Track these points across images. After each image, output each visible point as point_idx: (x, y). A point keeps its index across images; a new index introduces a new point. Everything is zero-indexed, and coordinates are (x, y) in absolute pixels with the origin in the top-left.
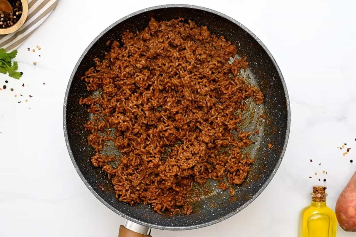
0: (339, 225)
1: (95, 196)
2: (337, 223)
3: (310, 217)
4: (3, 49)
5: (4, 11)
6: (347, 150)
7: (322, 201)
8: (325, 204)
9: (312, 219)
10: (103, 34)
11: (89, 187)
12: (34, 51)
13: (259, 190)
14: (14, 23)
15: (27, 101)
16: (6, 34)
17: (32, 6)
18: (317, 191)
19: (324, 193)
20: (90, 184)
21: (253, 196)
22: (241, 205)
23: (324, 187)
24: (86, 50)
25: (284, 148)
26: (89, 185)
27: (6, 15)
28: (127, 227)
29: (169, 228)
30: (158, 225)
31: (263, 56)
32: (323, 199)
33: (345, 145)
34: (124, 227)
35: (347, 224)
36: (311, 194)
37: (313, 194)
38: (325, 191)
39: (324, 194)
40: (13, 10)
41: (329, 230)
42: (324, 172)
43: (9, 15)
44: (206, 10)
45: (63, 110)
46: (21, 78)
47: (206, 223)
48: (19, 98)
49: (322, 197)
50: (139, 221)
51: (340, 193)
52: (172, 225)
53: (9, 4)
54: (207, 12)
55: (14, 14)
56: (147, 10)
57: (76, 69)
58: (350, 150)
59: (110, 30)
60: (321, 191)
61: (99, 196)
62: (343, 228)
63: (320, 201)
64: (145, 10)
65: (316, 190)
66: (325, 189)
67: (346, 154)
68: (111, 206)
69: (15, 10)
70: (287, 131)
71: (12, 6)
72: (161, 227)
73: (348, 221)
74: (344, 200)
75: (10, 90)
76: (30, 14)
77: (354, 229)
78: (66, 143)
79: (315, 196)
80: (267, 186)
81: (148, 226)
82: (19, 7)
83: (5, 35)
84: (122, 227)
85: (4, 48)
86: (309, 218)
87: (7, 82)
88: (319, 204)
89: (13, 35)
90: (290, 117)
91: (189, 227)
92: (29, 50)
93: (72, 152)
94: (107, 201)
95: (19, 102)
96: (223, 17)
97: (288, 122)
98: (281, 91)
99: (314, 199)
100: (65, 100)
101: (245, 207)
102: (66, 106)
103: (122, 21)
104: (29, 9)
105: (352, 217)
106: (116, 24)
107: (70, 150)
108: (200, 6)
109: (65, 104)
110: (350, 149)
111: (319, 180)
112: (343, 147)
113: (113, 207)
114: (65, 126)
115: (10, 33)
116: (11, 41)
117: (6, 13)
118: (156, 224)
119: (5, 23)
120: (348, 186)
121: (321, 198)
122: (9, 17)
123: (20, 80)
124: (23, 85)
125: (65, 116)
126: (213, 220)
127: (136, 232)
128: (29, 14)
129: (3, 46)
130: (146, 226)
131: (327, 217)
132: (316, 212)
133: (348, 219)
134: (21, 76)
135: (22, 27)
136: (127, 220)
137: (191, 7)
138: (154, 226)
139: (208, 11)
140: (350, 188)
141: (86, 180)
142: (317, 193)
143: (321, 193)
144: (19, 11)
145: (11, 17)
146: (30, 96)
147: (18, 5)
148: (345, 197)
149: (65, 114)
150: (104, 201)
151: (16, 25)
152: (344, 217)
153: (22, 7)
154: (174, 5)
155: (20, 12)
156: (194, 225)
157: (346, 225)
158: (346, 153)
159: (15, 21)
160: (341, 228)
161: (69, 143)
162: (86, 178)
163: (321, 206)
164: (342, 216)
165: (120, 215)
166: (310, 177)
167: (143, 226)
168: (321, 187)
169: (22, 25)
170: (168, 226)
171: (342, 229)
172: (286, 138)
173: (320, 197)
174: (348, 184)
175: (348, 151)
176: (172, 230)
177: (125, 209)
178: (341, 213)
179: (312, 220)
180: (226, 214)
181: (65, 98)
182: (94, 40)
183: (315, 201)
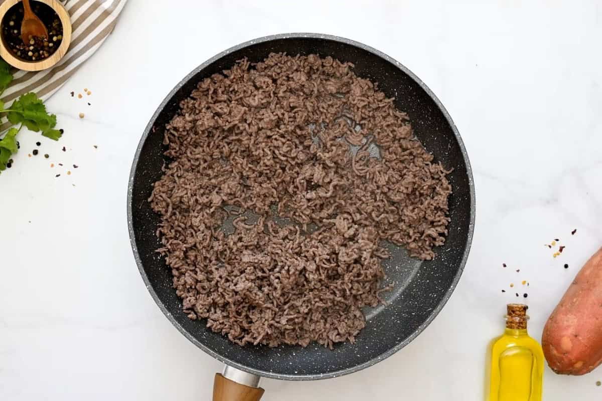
0: (547, 364)
1: (178, 329)
2: (544, 362)
3: (504, 351)
4: (32, 93)
5: (35, 34)
6: (559, 249)
7: (522, 327)
8: (526, 332)
9: (506, 354)
10: (187, 80)
11: (168, 314)
12: (80, 96)
13: (427, 317)
14: (51, 53)
15: (69, 173)
16: (37, 70)
17: (78, 27)
18: (514, 312)
19: (525, 315)
20: (169, 310)
21: (420, 327)
22: (400, 341)
23: (524, 306)
24: (161, 104)
25: (465, 253)
26: (168, 312)
27: (37, 42)
28: (227, 377)
29: (291, 376)
30: (273, 372)
31: (433, 111)
32: (522, 325)
33: (556, 241)
34: (223, 376)
35: (559, 362)
36: (505, 317)
37: (508, 316)
38: (525, 312)
39: (524, 317)
40: (49, 33)
41: (533, 372)
42: (524, 283)
43: (42, 41)
44: (344, 41)
45: (128, 197)
46: (60, 139)
47: (348, 369)
48: (58, 170)
49: (522, 320)
50: (245, 367)
51: (549, 315)
52: (296, 372)
53: (43, 25)
54: (346, 45)
55: (50, 40)
56: (255, 43)
57: (147, 134)
58: (564, 249)
59: (199, 73)
60: (520, 312)
61: (183, 329)
62: (553, 369)
63: (518, 328)
64: (252, 42)
65: (511, 310)
66: (525, 308)
67: (557, 256)
68: (202, 345)
69: (51, 33)
70: (470, 226)
71: (47, 27)
72: (279, 375)
73: (562, 359)
74: (555, 325)
75: (44, 156)
76: (75, 40)
77: (569, 371)
78: (133, 248)
79: (511, 320)
80: (440, 311)
81: (259, 374)
82: (58, 29)
83: (36, 73)
84: (219, 375)
85: (35, 92)
86: (501, 354)
87: (39, 144)
88: (517, 332)
89: (48, 72)
90: (475, 205)
91: (322, 375)
92: (73, 96)
93: (142, 261)
94: (196, 337)
95: (57, 176)
96: (370, 53)
97: (471, 212)
98: (460, 165)
99: (510, 325)
100: (129, 181)
101: (407, 344)
102: (131, 190)
103: (217, 59)
104: (73, 31)
105: (567, 352)
106: (208, 64)
107: (138, 259)
108: (336, 35)
109: (130, 187)
110: (564, 247)
111: (517, 295)
112: (552, 244)
113: (204, 345)
114: (130, 222)
115: (44, 68)
116: (46, 81)
117: (37, 38)
118: (271, 371)
119: (36, 54)
120: (561, 304)
121: (520, 323)
122: (42, 44)
123: (59, 141)
124: (64, 149)
125: (130, 206)
126: (359, 364)
127: (240, 384)
128: (73, 40)
129: (33, 88)
130: (255, 375)
131: (528, 352)
132: (512, 345)
133: (562, 355)
134: (61, 136)
135: (61, 60)
136: (226, 365)
137: (322, 37)
138: (267, 373)
139: (348, 43)
140: (564, 308)
141: (163, 305)
142: (514, 315)
143: (520, 315)
144: (57, 35)
145: (46, 44)
146: (75, 167)
147: (56, 27)
148: (555, 322)
149: (131, 203)
150: (191, 336)
151: (53, 57)
152: (555, 352)
153: (62, 29)
154: (296, 34)
155: (59, 37)
156: (329, 372)
157: (559, 364)
158: (558, 254)
159: (52, 50)
160: (550, 369)
161: (136, 248)
162: (163, 301)
163: (520, 335)
164: (552, 350)
165: (215, 358)
166: (503, 291)
167: (251, 374)
168: (520, 306)
169: (62, 57)
170: (289, 374)
171: (552, 371)
172: (469, 237)
173: (517, 321)
174: (561, 302)
175: (561, 250)
176: (296, 380)
177: (223, 348)
178: (551, 346)
179: (506, 356)
180: (379, 355)
181: (130, 178)
182: (174, 89)
183: (511, 327)
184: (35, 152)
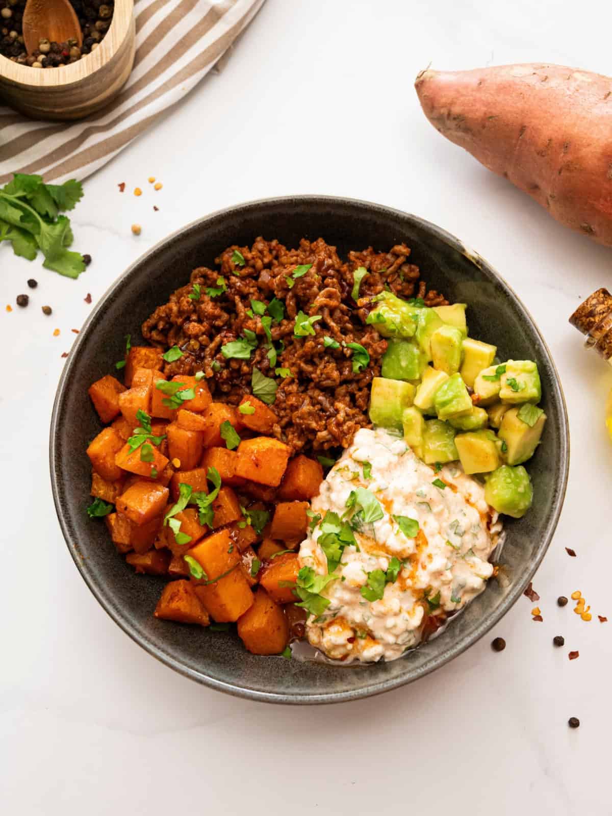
12: (138, 192)
46: (82, 276)
75: (41, 310)
87: (32, 283)
92: (122, 190)
123: (78, 281)
134: (84, 270)
184: (23, 301)
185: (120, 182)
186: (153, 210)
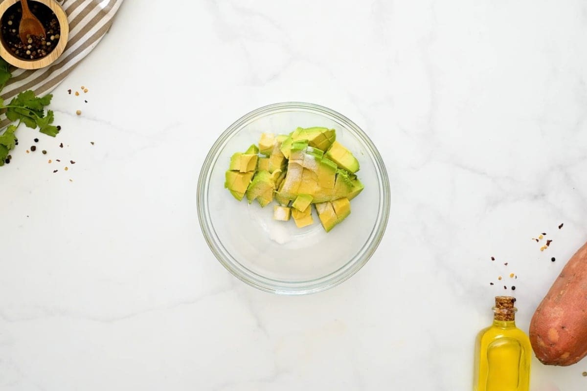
0: (535, 355)
2: (531, 353)
3: (492, 343)
4: (30, 91)
5: (33, 34)
7: (510, 319)
8: (514, 323)
9: (495, 346)
12: (77, 94)
14: (48, 52)
15: (66, 169)
16: (35, 68)
17: (74, 27)
18: (502, 304)
19: (513, 307)
23: (512, 298)
27: (35, 41)
32: (510, 316)
33: (543, 235)
36: (493, 309)
37: (496, 308)
40: (46, 32)
41: (520, 362)
42: (512, 276)
43: (40, 40)
46: (57, 135)
49: (510, 313)
53: (40, 24)
55: (48, 39)
60: (508, 304)
63: (507, 319)
65: (499, 303)
66: (513, 301)
69: (49, 33)
71: (45, 27)
73: (549, 350)
74: (543, 317)
75: (42, 152)
77: (556, 362)
79: (499, 313)
82: (55, 29)
83: (34, 71)
85: (33, 90)
86: (490, 345)
87: (36, 140)
88: (504, 324)
89: (45, 70)
92: (70, 93)
95: (55, 172)
99: (498, 316)
104: (70, 31)
105: (554, 344)
110: (551, 241)
111: (506, 288)
112: (540, 238)
115: (42, 67)
116: (43, 79)
117: (35, 37)
119: (34, 53)
120: (548, 296)
122: (39, 43)
123: (56, 138)
124: (61, 146)
128: (70, 39)
129: (31, 86)
131: (516, 343)
132: (500, 336)
133: (549, 347)
134: (58, 132)
135: (59, 58)
140: (550, 301)
142: (502, 307)
143: (508, 307)
144: (54, 35)
145: (43, 43)
146: (72, 162)
147: (54, 26)
148: (543, 314)
152: (542, 343)
153: (60, 28)
155: (57, 36)
157: (546, 355)
158: (546, 248)
159: (49, 49)
160: (537, 359)
163: (508, 327)
164: (539, 341)
166: (491, 284)
168: (508, 299)
171: (540, 362)
173: (505, 313)
175: (548, 244)
178: (538, 337)
183: (499, 319)
184: (33, 149)
185: (69, 89)
186: (85, 102)
